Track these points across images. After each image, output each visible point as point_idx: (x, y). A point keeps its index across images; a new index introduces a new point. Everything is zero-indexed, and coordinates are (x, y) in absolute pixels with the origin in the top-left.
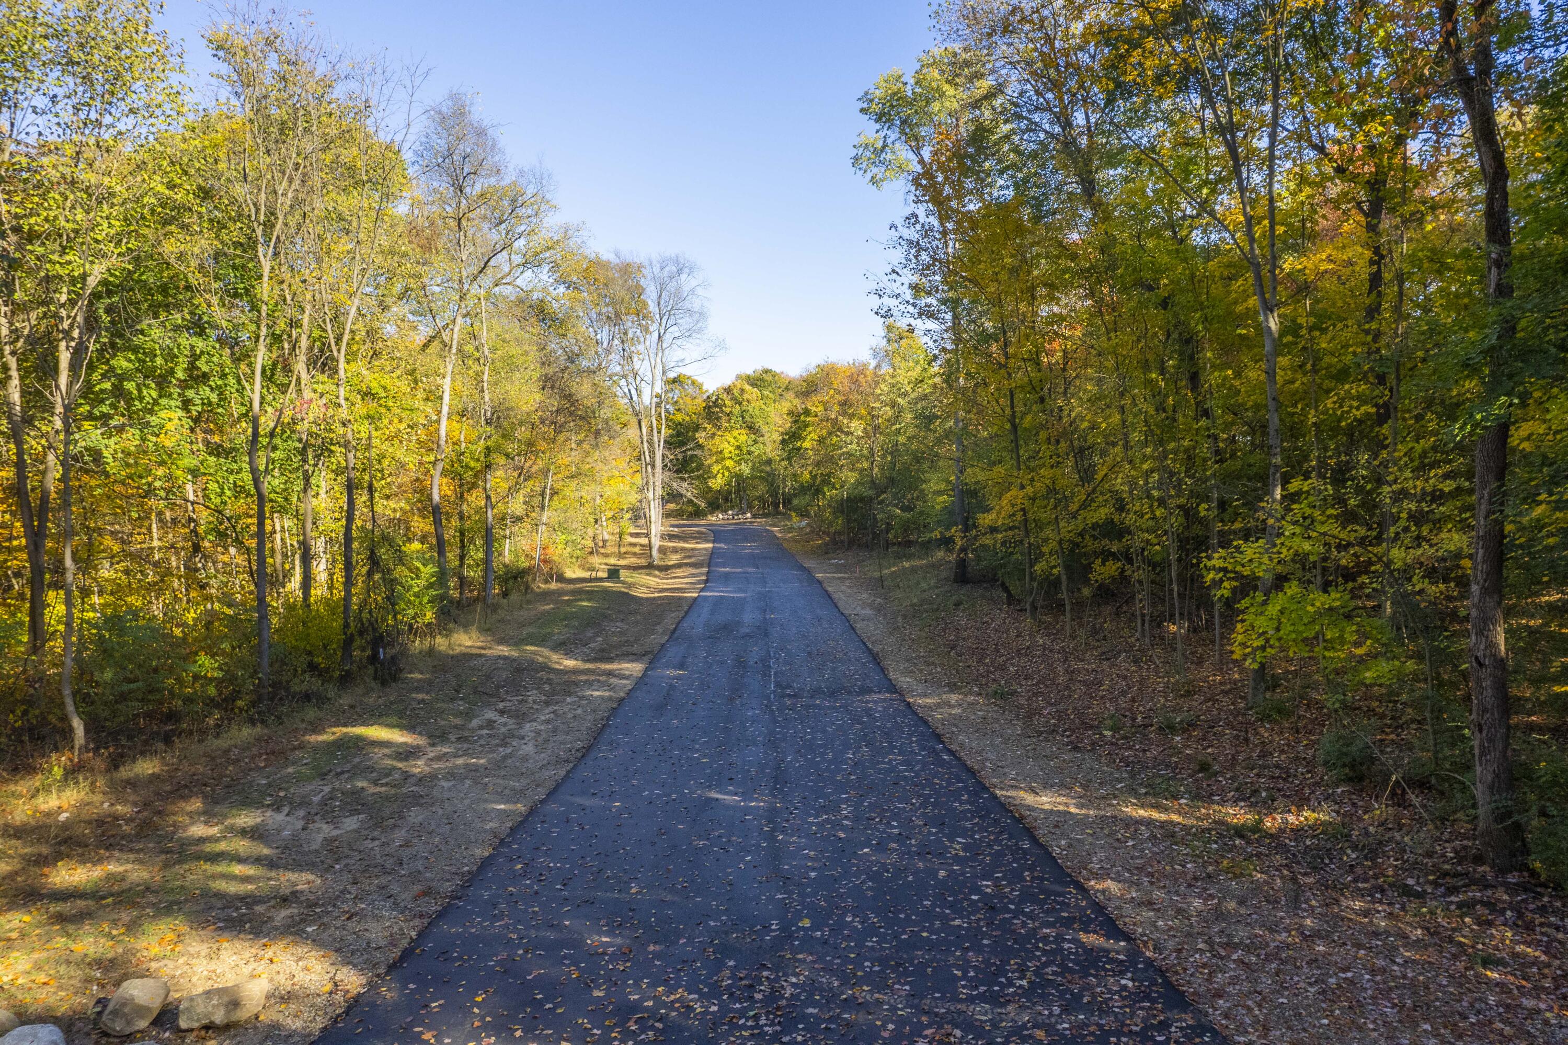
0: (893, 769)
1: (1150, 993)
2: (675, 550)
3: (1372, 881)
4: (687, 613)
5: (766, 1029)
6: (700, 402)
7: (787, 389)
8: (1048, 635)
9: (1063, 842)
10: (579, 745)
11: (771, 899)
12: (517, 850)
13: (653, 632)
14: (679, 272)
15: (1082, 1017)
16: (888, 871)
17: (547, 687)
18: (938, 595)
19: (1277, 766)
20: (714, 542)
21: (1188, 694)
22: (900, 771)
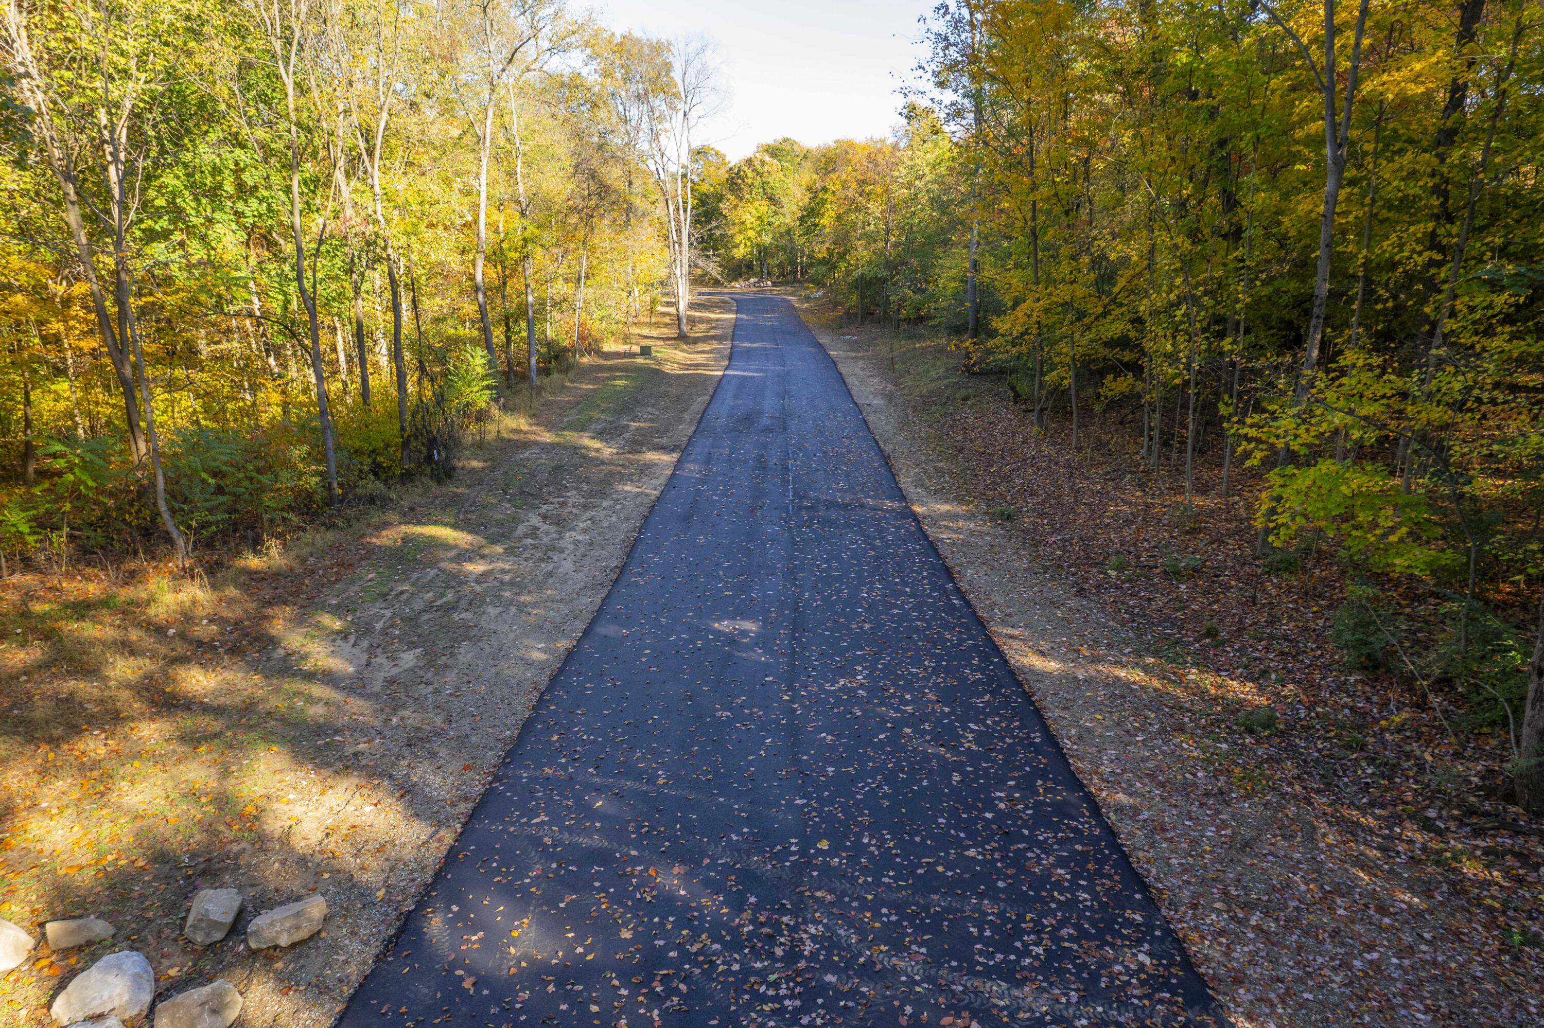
0: (905, 616)
1: (1168, 979)
2: (702, 320)
3: (1390, 808)
4: (712, 397)
5: (787, 1002)
6: (723, 174)
7: (805, 157)
8: (1054, 444)
9: (1073, 731)
10: (615, 563)
11: (790, 803)
12: (555, 711)
13: (680, 420)
14: (703, 50)
15: (1100, 1009)
16: (903, 772)
17: (585, 486)
18: (947, 386)
19: (1286, 638)
20: (737, 312)
21: (1193, 531)
22: (912, 620)
